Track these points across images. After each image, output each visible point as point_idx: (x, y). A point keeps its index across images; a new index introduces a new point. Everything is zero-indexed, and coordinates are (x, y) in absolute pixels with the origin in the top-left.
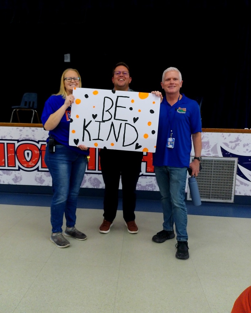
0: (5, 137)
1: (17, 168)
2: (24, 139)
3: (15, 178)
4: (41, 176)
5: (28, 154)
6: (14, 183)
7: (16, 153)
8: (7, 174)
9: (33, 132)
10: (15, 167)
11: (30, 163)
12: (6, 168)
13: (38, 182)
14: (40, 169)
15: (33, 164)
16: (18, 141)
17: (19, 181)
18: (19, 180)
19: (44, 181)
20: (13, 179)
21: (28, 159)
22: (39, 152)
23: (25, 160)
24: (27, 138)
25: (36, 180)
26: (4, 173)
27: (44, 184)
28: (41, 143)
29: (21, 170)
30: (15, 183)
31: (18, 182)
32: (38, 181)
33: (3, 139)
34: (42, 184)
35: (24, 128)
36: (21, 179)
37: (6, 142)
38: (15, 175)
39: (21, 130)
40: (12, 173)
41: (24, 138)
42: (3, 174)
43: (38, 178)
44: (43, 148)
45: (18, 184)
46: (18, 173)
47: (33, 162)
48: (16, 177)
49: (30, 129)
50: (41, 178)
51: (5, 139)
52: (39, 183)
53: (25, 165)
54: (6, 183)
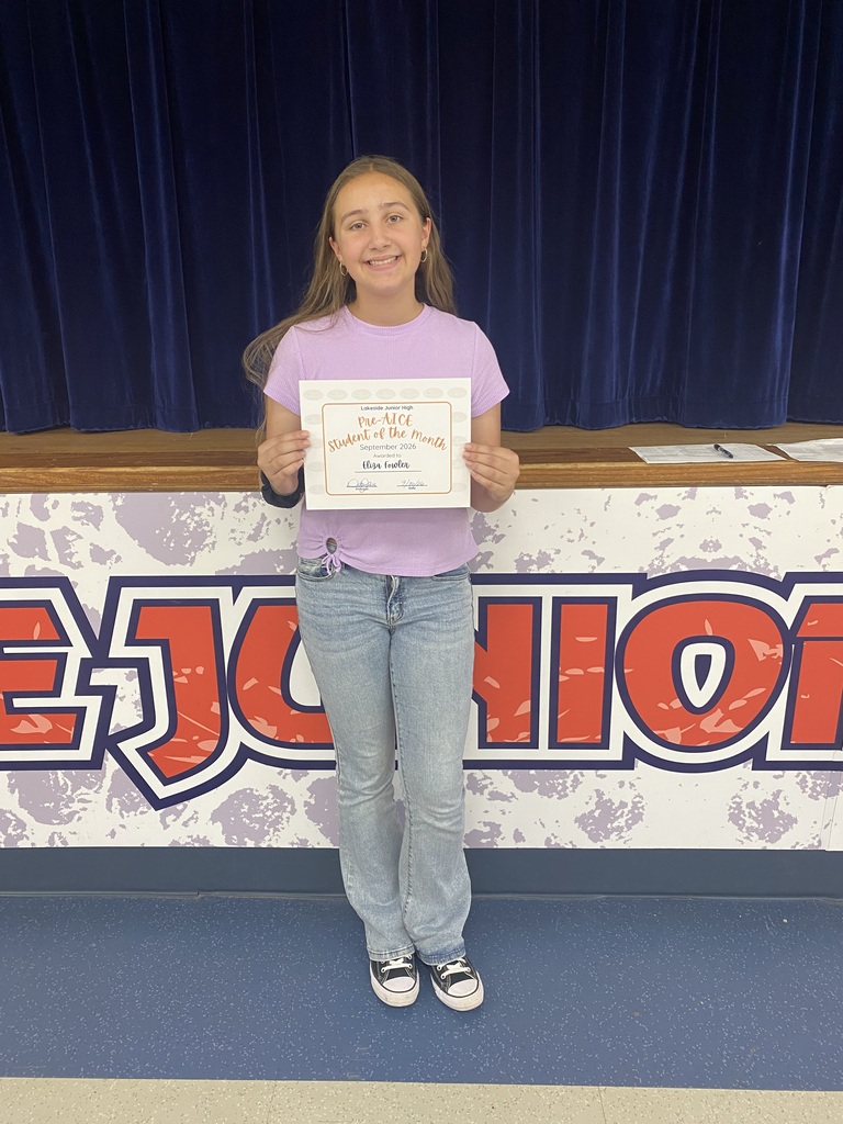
0: (544, 558)
1: (615, 752)
2: (684, 568)
3: (596, 814)
4: (777, 794)
5: (703, 664)
6: (585, 843)
7: (615, 658)
8: (546, 792)
9: (756, 521)
10: (605, 745)
11: (709, 724)
12: (544, 753)
13: (750, 830)
14: (774, 753)
15: (730, 727)
16: (641, 583)
17: (620, 829)
18: (621, 822)
19: (790, 821)
20: (582, 821)
21: (699, 697)
22: (779, 650)
23: (677, 704)
24: (710, 559)
25: (735, 818)
26: (526, 787)
27: (784, 843)
28: (800, 591)
29: (640, 764)
30: (594, 838)
31: (614, 836)
32: (749, 822)
33: (534, 570)
34: (773, 840)
35: (692, 496)
36: (636, 817)
37: (547, 593)
38: (599, 793)
39: (667, 512)
40: (576, 782)
41: (682, 560)
42: (517, 792)
43: (751, 805)
44: (811, 622)
45: (612, 843)
46: (622, 784)
47: (727, 715)
48: (604, 805)
49: (739, 495)
50: (771, 804)
51: (545, 570)
52: (755, 837)
53: (674, 735)
54: (534, 840)
